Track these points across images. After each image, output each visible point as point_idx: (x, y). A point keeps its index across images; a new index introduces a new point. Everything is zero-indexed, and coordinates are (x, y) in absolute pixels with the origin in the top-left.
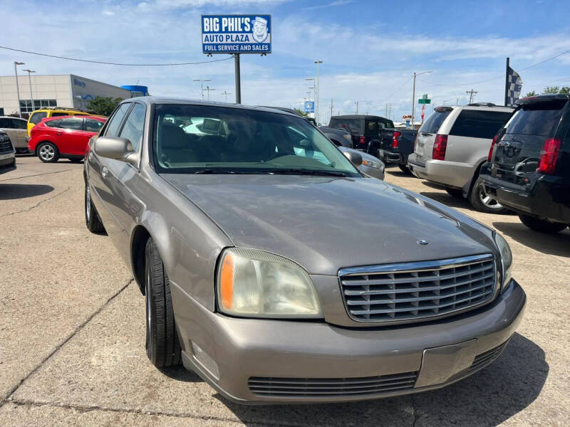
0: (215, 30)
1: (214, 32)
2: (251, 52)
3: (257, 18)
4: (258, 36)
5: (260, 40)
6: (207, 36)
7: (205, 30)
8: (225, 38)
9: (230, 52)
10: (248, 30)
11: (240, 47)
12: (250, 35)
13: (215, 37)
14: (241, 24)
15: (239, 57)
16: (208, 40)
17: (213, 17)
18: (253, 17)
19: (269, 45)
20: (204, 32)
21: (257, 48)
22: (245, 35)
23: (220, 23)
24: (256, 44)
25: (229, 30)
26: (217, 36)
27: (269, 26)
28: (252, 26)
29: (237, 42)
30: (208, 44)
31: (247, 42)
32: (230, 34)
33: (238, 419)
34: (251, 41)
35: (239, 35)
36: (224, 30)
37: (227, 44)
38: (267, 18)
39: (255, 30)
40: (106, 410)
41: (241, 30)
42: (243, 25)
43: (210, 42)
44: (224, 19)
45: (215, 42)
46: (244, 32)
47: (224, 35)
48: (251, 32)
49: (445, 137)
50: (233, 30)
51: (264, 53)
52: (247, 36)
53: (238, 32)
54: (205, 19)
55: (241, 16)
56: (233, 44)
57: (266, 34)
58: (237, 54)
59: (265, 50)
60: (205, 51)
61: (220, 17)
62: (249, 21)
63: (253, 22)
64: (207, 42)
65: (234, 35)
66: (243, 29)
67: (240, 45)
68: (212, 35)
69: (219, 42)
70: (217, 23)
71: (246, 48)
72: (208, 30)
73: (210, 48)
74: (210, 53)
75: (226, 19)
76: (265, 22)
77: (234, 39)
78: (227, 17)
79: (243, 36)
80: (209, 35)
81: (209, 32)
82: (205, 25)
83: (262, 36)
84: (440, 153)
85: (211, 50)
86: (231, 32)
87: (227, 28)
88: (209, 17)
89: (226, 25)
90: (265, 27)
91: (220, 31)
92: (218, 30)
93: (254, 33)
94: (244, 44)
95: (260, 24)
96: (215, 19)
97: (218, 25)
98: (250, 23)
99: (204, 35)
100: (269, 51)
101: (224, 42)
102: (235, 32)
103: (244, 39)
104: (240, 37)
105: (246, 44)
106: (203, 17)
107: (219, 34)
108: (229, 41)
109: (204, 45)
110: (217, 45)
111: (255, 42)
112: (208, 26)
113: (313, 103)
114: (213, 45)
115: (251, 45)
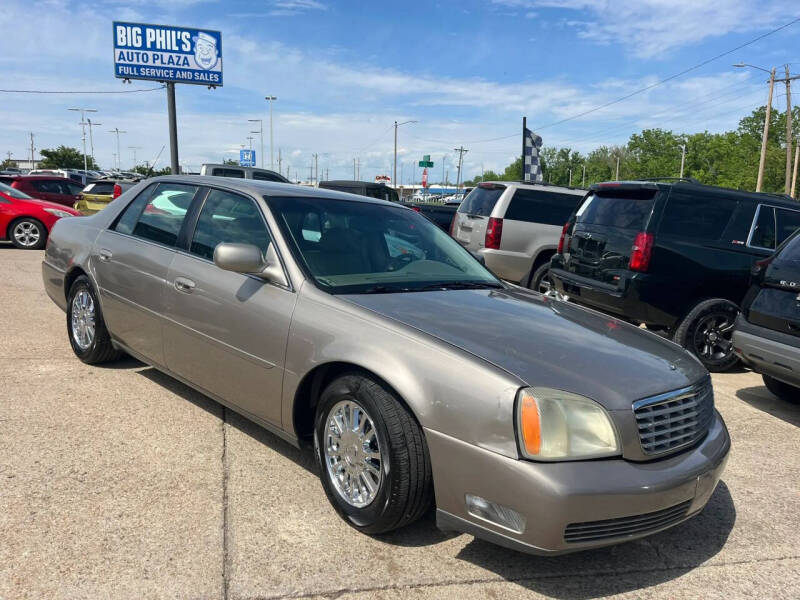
0: (136, 45)
1: (133, 47)
2: (193, 81)
3: (201, 34)
4: (203, 60)
5: (206, 66)
6: (122, 53)
7: (120, 43)
8: (151, 58)
9: (160, 79)
10: (188, 49)
11: (175, 74)
12: (190, 57)
13: (135, 56)
14: (177, 40)
15: (173, 88)
16: (124, 58)
17: (132, 25)
18: (194, 32)
19: (220, 74)
20: (116, 46)
21: (202, 77)
22: (183, 56)
23: (144, 35)
24: (200, 72)
25: (158, 47)
26: (138, 54)
27: (218, 46)
28: (193, 45)
29: (171, 65)
30: (122, 65)
31: (186, 67)
32: (159, 53)
33: (501, 578)
34: (193, 66)
35: (174, 55)
36: (149, 46)
37: (155, 68)
38: (217, 35)
39: (198, 50)
40: (357, 591)
41: (176, 48)
42: (179, 43)
43: (127, 62)
44: (148, 31)
45: (135, 62)
46: (181, 51)
47: (150, 54)
48: (192, 52)
49: (499, 221)
50: (164, 47)
51: (213, 85)
52: (186, 58)
53: (172, 51)
54: (119, 28)
55: (177, 29)
56: (164, 68)
57: (214, 58)
58: (171, 84)
59: (213, 79)
60: (119, 75)
61: (144, 27)
62: (189, 36)
63: (194, 38)
64: (122, 61)
65: (166, 56)
66: (180, 48)
67: (175, 70)
68: (130, 51)
69: (141, 63)
70: (137, 34)
71: (184, 75)
72: (124, 44)
73: (127, 71)
74: (127, 78)
75: (152, 31)
76: (213, 41)
77: (166, 60)
78: (155, 27)
79: (179, 58)
80: (125, 51)
81: (126, 47)
82: (119, 36)
83: (209, 60)
84: (494, 240)
85: (127, 73)
86: (161, 50)
87: (154, 44)
88: (125, 25)
89: (153, 39)
90: (213, 49)
91: (144, 47)
92: (139, 45)
93: (197, 55)
94: (180, 70)
95: (205, 43)
96: (135, 29)
97: (140, 38)
98: (190, 40)
99: (118, 51)
100: (220, 83)
101: (150, 63)
102: (166, 51)
103: (181, 62)
104: (176, 60)
105: (185, 70)
106: (116, 24)
107: (142, 52)
108: (158, 63)
109: (117, 65)
110: (139, 67)
111: (199, 69)
112: (124, 38)
113: (254, 153)
114: (132, 66)
115: (193, 71)
